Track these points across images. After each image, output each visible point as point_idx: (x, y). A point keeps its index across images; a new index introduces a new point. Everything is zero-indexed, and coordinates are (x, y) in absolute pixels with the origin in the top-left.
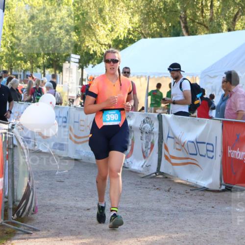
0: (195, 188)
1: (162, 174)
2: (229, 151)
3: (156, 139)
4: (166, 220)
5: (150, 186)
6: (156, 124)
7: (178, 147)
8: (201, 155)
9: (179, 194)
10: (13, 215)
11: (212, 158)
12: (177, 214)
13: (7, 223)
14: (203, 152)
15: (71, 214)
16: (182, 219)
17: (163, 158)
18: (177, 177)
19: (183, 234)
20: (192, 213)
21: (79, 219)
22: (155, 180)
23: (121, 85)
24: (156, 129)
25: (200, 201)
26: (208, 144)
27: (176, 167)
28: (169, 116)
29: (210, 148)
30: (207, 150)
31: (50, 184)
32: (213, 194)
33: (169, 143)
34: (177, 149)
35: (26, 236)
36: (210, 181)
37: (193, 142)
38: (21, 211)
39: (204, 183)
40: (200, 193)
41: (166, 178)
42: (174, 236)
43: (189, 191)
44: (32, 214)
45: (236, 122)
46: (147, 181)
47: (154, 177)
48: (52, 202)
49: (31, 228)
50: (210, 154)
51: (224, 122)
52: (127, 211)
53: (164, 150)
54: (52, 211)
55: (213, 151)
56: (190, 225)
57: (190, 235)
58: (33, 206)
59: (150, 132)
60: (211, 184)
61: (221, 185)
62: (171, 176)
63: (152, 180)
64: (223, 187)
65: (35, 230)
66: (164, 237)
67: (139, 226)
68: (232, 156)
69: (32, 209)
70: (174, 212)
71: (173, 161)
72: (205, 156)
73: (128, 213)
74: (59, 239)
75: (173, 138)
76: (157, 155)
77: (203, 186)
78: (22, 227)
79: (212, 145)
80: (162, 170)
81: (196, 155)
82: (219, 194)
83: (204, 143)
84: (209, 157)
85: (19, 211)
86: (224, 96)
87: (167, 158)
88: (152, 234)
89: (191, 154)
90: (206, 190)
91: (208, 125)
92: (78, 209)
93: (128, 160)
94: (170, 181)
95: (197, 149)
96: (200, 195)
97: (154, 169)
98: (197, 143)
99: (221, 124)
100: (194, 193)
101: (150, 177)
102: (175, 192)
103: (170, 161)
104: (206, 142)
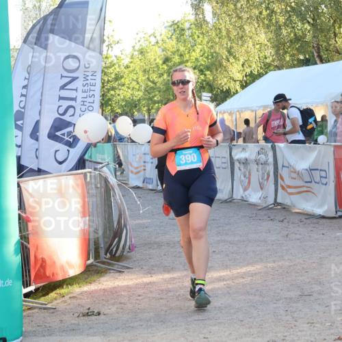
0: (310, 216)
1: (279, 204)
3: (271, 168)
4: (267, 250)
5: (266, 217)
6: (271, 154)
7: (294, 175)
8: (316, 182)
9: (293, 223)
10: (106, 254)
11: (326, 184)
12: (283, 244)
13: (98, 262)
14: (317, 179)
15: (172, 250)
16: (285, 248)
17: (280, 188)
18: (294, 206)
20: (298, 241)
21: (178, 255)
22: (272, 211)
23: (198, 114)
24: (271, 160)
25: (312, 229)
26: (321, 170)
27: (292, 196)
29: (323, 174)
30: (321, 177)
31: (161, 222)
32: (328, 221)
33: (284, 172)
34: (292, 178)
35: (117, 275)
36: (326, 208)
37: (307, 170)
38: (114, 249)
39: (320, 211)
40: (315, 221)
41: (284, 208)
42: (269, 265)
43: (303, 219)
44: (128, 252)
46: (265, 212)
47: (271, 208)
48: (157, 240)
49: (124, 266)
50: (324, 181)
51: (335, 147)
52: (231, 244)
53: (279, 180)
54: (153, 249)
55: (326, 178)
56: (291, 254)
57: (287, 263)
58: (128, 244)
59: (266, 163)
60: (325, 212)
61: (336, 212)
62: (289, 206)
63: (268, 211)
64: (339, 214)
65: (128, 268)
66: (259, 267)
67: (238, 257)
69: (127, 247)
70: (280, 242)
71: (290, 190)
72: (318, 183)
73: (231, 245)
74: (149, 275)
75: (288, 167)
76: (274, 186)
77: (319, 213)
78: (117, 266)
79: (325, 171)
80: (279, 200)
81: (311, 182)
82: (334, 221)
83: (317, 170)
84: (323, 184)
85: (112, 250)
87: (283, 188)
88: (248, 264)
89: (306, 182)
90: (323, 217)
91: (319, 152)
93: (246, 193)
94: (287, 211)
95: (311, 176)
96: (314, 223)
97: (272, 202)
98: (311, 170)
99: (332, 149)
100: (308, 221)
101: (267, 208)
102: (288, 222)
103: (287, 191)
104: (319, 168)
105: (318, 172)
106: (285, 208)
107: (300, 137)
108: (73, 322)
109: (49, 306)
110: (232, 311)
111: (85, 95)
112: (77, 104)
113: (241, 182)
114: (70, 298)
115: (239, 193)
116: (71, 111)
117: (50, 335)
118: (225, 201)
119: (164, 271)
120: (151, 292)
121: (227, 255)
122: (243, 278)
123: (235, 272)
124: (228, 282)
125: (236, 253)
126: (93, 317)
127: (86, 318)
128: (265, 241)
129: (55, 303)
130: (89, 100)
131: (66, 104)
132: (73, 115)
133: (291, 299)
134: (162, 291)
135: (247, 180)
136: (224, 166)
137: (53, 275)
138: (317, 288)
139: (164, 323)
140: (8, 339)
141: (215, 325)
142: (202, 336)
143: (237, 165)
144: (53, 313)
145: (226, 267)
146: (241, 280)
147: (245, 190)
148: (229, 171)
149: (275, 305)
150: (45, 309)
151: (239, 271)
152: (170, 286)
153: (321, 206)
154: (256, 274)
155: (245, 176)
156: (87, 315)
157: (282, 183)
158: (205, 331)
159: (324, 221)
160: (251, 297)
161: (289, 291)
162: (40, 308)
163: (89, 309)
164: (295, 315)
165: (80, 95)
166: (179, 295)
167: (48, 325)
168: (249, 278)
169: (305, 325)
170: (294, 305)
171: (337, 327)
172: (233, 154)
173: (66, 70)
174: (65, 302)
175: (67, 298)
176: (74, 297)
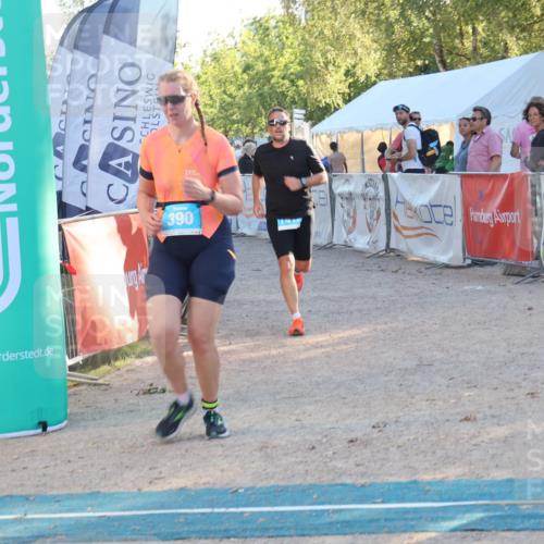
0: (432, 265)
1: (393, 250)
2: (472, 214)
3: (382, 205)
4: (377, 308)
5: (375, 267)
6: (381, 187)
7: (410, 213)
8: (437, 222)
9: (409, 274)
11: (452, 224)
14: (440, 218)
15: (256, 309)
17: (393, 230)
18: (411, 253)
19: (394, 325)
20: (416, 297)
22: (383, 259)
23: (206, 144)
24: (382, 194)
25: (434, 281)
26: (445, 206)
27: (408, 240)
28: (395, 175)
29: (448, 211)
30: (445, 215)
32: (454, 271)
33: (398, 210)
36: (451, 254)
37: (426, 206)
39: (443, 259)
40: (438, 271)
42: (379, 327)
43: (423, 269)
45: (477, 175)
46: (374, 261)
47: (382, 255)
48: (238, 297)
50: (449, 220)
51: (463, 177)
52: (332, 301)
53: (393, 219)
55: (451, 216)
56: (407, 313)
57: (402, 325)
59: (375, 198)
60: (450, 260)
61: (464, 259)
62: (404, 252)
63: (378, 259)
64: (468, 262)
66: (365, 329)
67: (340, 318)
68: (476, 220)
71: (406, 233)
72: (442, 223)
73: (332, 303)
75: (403, 203)
76: (385, 227)
77: (442, 261)
79: (450, 207)
80: (392, 246)
81: (431, 222)
82: (462, 271)
83: (440, 206)
84: (447, 224)
86: (464, 142)
87: (397, 229)
88: (352, 327)
90: (447, 266)
91: (443, 184)
92: (268, 302)
93: (351, 236)
94: (402, 258)
95: (432, 214)
96: (436, 274)
97: (384, 247)
98: (432, 206)
99: (459, 180)
100: (429, 272)
101: (377, 256)
102: (404, 273)
103: (401, 233)
104: (443, 204)
105: (441, 209)
106: (399, 255)
107: (418, 164)
108: (131, 401)
109: (100, 381)
110: (333, 386)
111: (147, 114)
112: (137, 127)
113: (344, 222)
114: (128, 371)
115: (340, 237)
116: (128, 135)
117: (102, 418)
118: (324, 248)
119: (247, 336)
120: (230, 363)
121: (326, 316)
122: (346, 344)
123: (336, 336)
124: (328, 349)
125: (339, 313)
126: (157, 396)
127: (147, 396)
128: (374, 298)
129: (108, 378)
130: (152, 120)
131: (121, 125)
132: (131, 141)
133: (406, 369)
134: (244, 361)
135: (351, 221)
136: (322, 202)
137: (106, 343)
138: (439, 355)
139: (246, 401)
140: (49, 423)
141: (310, 404)
142: (294, 418)
143: (338, 200)
144: (106, 390)
145: (325, 331)
146: (344, 347)
147: (349, 232)
148: (328, 209)
149: (386, 379)
150: (95, 385)
151: (341, 335)
152: (253, 355)
153: (445, 252)
154: (362, 339)
155: (348, 214)
156: (149, 392)
157: (396, 223)
158: (298, 411)
159: (449, 271)
160: (355, 368)
161: (404, 360)
162: (90, 384)
163: (151, 385)
164: (412, 390)
165: (140, 114)
166: (265, 367)
167: (99, 405)
168: (354, 345)
169: (424, 403)
170: (411, 377)
171: (463, 405)
172: (333, 187)
173: (123, 81)
174: (121, 375)
175: (123, 371)
176: (132, 370)
